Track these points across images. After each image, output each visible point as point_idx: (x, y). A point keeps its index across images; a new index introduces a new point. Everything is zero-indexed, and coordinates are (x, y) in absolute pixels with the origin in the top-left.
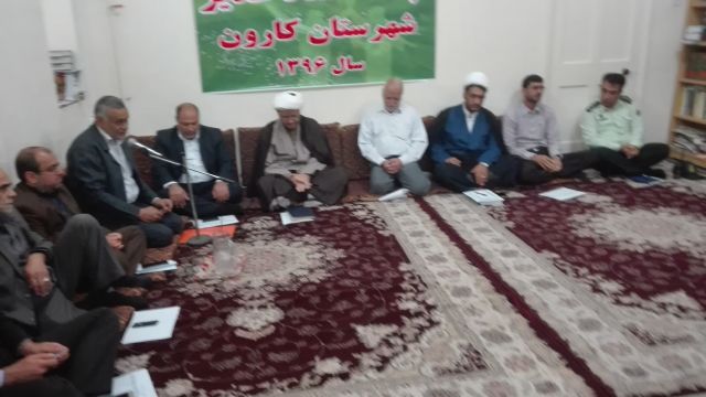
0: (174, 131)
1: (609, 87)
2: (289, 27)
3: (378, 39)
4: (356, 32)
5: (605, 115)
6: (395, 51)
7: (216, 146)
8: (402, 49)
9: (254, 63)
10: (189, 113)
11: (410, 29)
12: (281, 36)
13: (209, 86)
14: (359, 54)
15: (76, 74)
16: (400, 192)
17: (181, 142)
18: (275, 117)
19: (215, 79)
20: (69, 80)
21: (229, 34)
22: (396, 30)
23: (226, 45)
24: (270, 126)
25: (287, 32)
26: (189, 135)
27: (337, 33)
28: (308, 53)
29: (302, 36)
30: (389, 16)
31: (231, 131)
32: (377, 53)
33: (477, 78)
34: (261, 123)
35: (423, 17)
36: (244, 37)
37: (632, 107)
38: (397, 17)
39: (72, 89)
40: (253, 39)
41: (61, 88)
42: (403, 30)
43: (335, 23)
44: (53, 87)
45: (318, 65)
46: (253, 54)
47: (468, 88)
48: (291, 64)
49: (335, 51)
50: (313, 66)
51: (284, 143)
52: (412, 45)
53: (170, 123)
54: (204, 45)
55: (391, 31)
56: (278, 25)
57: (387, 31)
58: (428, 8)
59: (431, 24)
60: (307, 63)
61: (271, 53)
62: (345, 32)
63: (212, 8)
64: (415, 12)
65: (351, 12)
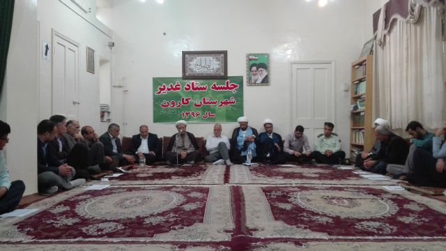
0: (139, 136)
1: (327, 127)
2: (187, 100)
3: (221, 106)
4: (212, 103)
6: (227, 110)
8: (230, 110)
9: (173, 113)
10: (144, 129)
11: (232, 102)
12: (183, 103)
13: (156, 120)
14: (214, 111)
15: (109, 113)
17: (141, 140)
19: (158, 118)
20: (106, 114)
21: (165, 102)
22: (227, 103)
23: (163, 106)
24: (174, 136)
25: (185, 102)
26: (144, 137)
27: (204, 103)
28: (193, 110)
29: (192, 104)
30: (224, 98)
32: (220, 111)
35: (239, 99)
36: (170, 103)
37: (337, 138)
38: (229, 98)
39: (106, 118)
40: (174, 104)
41: (102, 116)
42: (230, 102)
43: (204, 99)
44: (100, 115)
45: (198, 115)
46: (173, 109)
47: (265, 125)
48: (187, 114)
49: (204, 110)
50: (195, 115)
52: (234, 109)
54: (155, 105)
55: (226, 103)
56: (183, 99)
57: (225, 103)
58: (240, 96)
59: (242, 101)
60: (193, 114)
61: (180, 109)
62: (208, 103)
63: (159, 93)
64: (235, 96)
65: (210, 95)
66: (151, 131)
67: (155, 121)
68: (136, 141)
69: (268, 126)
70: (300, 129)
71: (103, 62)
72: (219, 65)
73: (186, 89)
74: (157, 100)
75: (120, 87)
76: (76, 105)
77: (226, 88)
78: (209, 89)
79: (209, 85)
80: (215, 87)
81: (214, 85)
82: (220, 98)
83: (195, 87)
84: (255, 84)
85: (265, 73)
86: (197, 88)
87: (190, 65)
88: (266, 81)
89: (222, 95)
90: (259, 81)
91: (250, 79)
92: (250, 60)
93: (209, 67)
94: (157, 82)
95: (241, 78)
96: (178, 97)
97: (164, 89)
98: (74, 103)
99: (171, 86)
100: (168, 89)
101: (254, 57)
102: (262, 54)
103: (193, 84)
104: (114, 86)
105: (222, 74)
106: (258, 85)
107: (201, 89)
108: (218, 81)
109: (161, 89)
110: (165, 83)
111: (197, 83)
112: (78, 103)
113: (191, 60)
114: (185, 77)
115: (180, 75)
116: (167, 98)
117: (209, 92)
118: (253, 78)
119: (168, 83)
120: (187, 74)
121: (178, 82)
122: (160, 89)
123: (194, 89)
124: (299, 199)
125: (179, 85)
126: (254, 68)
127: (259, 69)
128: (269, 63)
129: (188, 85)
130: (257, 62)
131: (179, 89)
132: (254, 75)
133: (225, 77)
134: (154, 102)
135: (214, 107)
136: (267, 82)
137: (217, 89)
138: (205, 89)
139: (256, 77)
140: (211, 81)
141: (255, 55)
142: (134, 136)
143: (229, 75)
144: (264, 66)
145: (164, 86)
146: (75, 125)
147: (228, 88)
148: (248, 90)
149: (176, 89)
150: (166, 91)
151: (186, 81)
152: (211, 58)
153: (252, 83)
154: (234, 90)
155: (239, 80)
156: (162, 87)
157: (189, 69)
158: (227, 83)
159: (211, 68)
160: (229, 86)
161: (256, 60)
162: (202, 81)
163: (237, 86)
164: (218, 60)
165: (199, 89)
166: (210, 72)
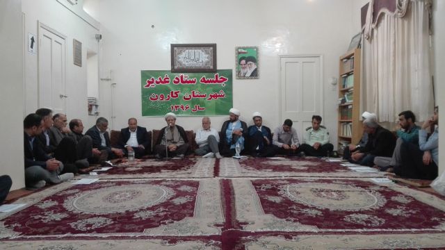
0: (128, 129)
1: (315, 121)
2: (176, 93)
3: (210, 99)
4: (201, 96)
6: (216, 103)
8: (219, 103)
9: (162, 106)
10: (133, 122)
11: (222, 96)
12: (172, 96)
14: (203, 104)
15: (97, 106)
17: (130, 133)
19: (147, 112)
20: (94, 107)
21: (154, 95)
22: (217, 96)
23: (151, 99)
24: (164, 129)
25: (174, 95)
26: (133, 130)
27: (194, 96)
28: (182, 103)
29: (181, 97)
30: (214, 91)
32: (209, 104)
33: (258, 114)
35: (229, 92)
36: (159, 96)
37: (326, 131)
38: (218, 91)
39: (94, 111)
40: (163, 97)
41: (90, 109)
42: (219, 96)
43: (193, 92)
44: (87, 108)
45: (187, 108)
46: (164, 102)
47: (254, 118)
48: (176, 107)
49: (193, 103)
50: (185, 108)
51: (167, 135)
52: (223, 102)
54: (144, 98)
55: (215, 96)
56: (172, 92)
57: (214, 96)
58: (229, 88)
59: (231, 94)
60: (182, 107)
61: (168, 103)
62: (197, 96)
63: (148, 86)
64: (225, 89)
65: (200, 89)
66: (140, 124)
67: (144, 114)
68: (125, 134)
69: (257, 119)
70: (288, 123)
71: (90, 55)
72: (208, 58)
73: (175, 82)
74: (145, 93)
75: (108, 80)
76: (64, 98)
77: (214, 82)
78: (198, 83)
79: (198, 78)
80: (204, 81)
81: (204, 78)
82: (209, 91)
83: (184, 80)
84: (244, 77)
85: (254, 67)
86: (186, 82)
87: (179, 58)
88: (255, 74)
89: (212, 88)
90: (248, 74)
91: (239, 72)
92: (239, 53)
93: (198, 60)
94: (145, 74)
95: (230, 71)
96: (167, 90)
97: (153, 82)
98: (61, 96)
99: (160, 79)
100: (157, 83)
101: (243, 51)
102: (251, 48)
103: (182, 77)
104: (102, 79)
105: (212, 67)
106: (248, 78)
108: (207, 74)
109: (150, 83)
110: (154, 76)
111: (186, 76)
112: (66, 97)
113: (180, 53)
114: (174, 71)
115: (169, 68)
116: (155, 90)
117: (199, 85)
118: (242, 71)
119: (156, 77)
120: (176, 67)
121: (167, 75)
123: (183, 82)
124: (289, 192)
125: (168, 78)
126: (243, 62)
127: (248, 63)
128: (258, 57)
129: (177, 78)
130: (246, 56)
131: (168, 82)
132: (244, 68)
133: (214, 70)
134: (143, 96)
135: (203, 100)
136: (256, 76)
137: (206, 82)
138: (194, 82)
139: (245, 71)
140: (200, 74)
141: (244, 48)
142: (122, 130)
143: (218, 68)
144: (253, 59)
145: (153, 79)
146: (62, 118)
147: (217, 81)
148: (237, 84)
149: (165, 82)
150: (155, 84)
151: (175, 74)
152: (200, 51)
154: (223, 83)
155: (228, 73)
156: (151, 80)
157: (178, 62)
158: (217, 76)
159: (200, 61)
160: (219, 79)
161: (245, 53)
162: (191, 74)
163: (226, 80)
164: (207, 53)
165: (188, 82)
166: (200, 65)
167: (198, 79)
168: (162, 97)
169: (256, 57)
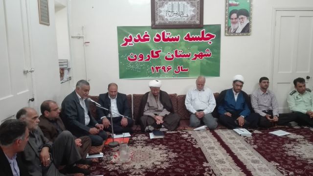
0: (107, 94)
2: (157, 53)
3: (195, 59)
4: (185, 56)
5: (299, 97)
6: (202, 64)
7: (124, 102)
8: (205, 64)
9: (142, 67)
10: (114, 87)
11: (209, 55)
12: (153, 56)
13: (123, 75)
14: (187, 65)
15: (69, 69)
16: (203, 127)
18: (149, 90)
21: (132, 55)
23: (129, 59)
25: (155, 54)
26: (113, 97)
27: (177, 56)
29: (163, 57)
30: (199, 50)
31: (130, 95)
32: (194, 65)
33: (239, 77)
34: (143, 93)
35: (215, 51)
36: (138, 57)
38: (204, 50)
39: (66, 76)
41: (62, 75)
42: (205, 55)
43: (176, 52)
44: (59, 73)
45: (168, 69)
46: (141, 63)
47: (235, 82)
48: (157, 68)
49: (175, 64)
50: (166, 70)
51: (152, 101)
52: (209, 62)
53: (105, 91)
54: (120, 59)
55: (201, 56)
56: (152, 52)
57: (199, 56)
58: (217, 47)
59: (219, 53)
60: (164, 68)
61: (149, 63)
62: (181, 56)
63: (125, 44)
64: (212, 48)
65: (183, 47)
67: (121, 77)
68: (104, 100)
71: (58, 8)
72: (193, 11)
73: (156, 40)
74: (122, 53)
75: (80, 37)
76: (29, 74)
77: (200, 39)
78: (182, 40)
80: (188, 38)
81: (188, 35)
82: (194, 50)
83: (166, 38)
84: (235, 33)
85: (246, 22)
86: (168, 39)
87: (161, 11)
88: (246, 30)
89: (196, 47)
90: (239, 30)
91: (228, 28)
92: (230, 5)
93: (183, 13)
94: (122, 31)
95: (219, 26)
96: (147, 49)
97: (130, 40)
98: (25, 72)
99: (139, 36)
100: (136, 41)
101: (234, 3)
103: (163, 34)
104: (72, 37)
105: (198, 22)
106: (238, 35)
107: (173, 39)
108: (192, 30)
110: (132, 33)
111: (169, 34)
112: (31, 72)
113: (162, 5)
114: (154, 27)
115: (149, 23)
116: (133, 50)
117: (182, 43)
118: (233, 27)
119: (134, 33)
120: (157, 23)
121: (146, 32)
122: (126, 40)
123: (164, 39)
125: (147, 36)
126: (234, 16)
127: (240, 17)
128: (251, 10)
129: (158, 36)
130: (238, 8)
131: (148, 40)
132: (234, 23)
133: (200, 26)
134: (120, 56)
135: (187, 60)
136: (248, 32)
137: (191, 39)
138: (177, 40)
139: (236, 26)
140: (184, 30)
143: (205, 23)
144: (246, 13)
145: (131, 37)
147: (203, 38)
148: (225, 41)
149: (145, 40)
150: (133, 42)
151: (156, 30)
152: (185, 3)
153: (230, 32)
154: (209, 41)
155: (216, 29)
156: (129, 38)
157: (160, 16)
158: (203, 32)
159: (185, 15)
160: (205, 37)
161: (236, 5)
162: (175, 31)
163: (213, 36)
164: (193, 5)
165: (171, 40)
166: (184, 19)
167: (182, 37)
168: (141, 57)
169: (248, 10)
